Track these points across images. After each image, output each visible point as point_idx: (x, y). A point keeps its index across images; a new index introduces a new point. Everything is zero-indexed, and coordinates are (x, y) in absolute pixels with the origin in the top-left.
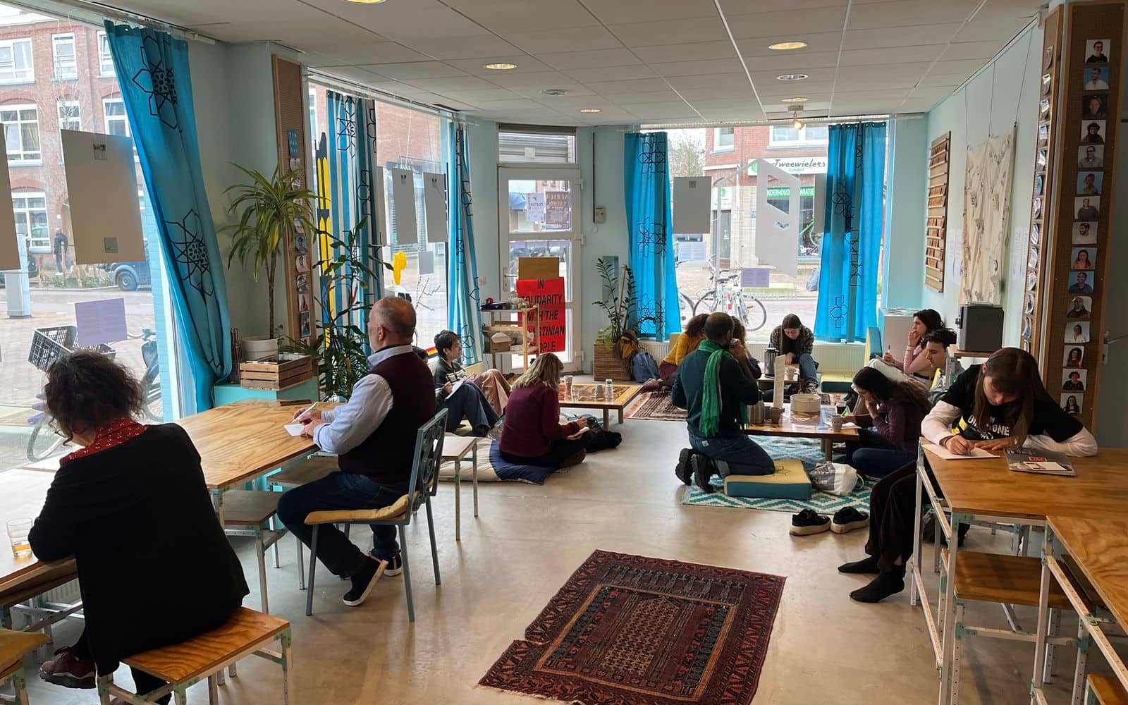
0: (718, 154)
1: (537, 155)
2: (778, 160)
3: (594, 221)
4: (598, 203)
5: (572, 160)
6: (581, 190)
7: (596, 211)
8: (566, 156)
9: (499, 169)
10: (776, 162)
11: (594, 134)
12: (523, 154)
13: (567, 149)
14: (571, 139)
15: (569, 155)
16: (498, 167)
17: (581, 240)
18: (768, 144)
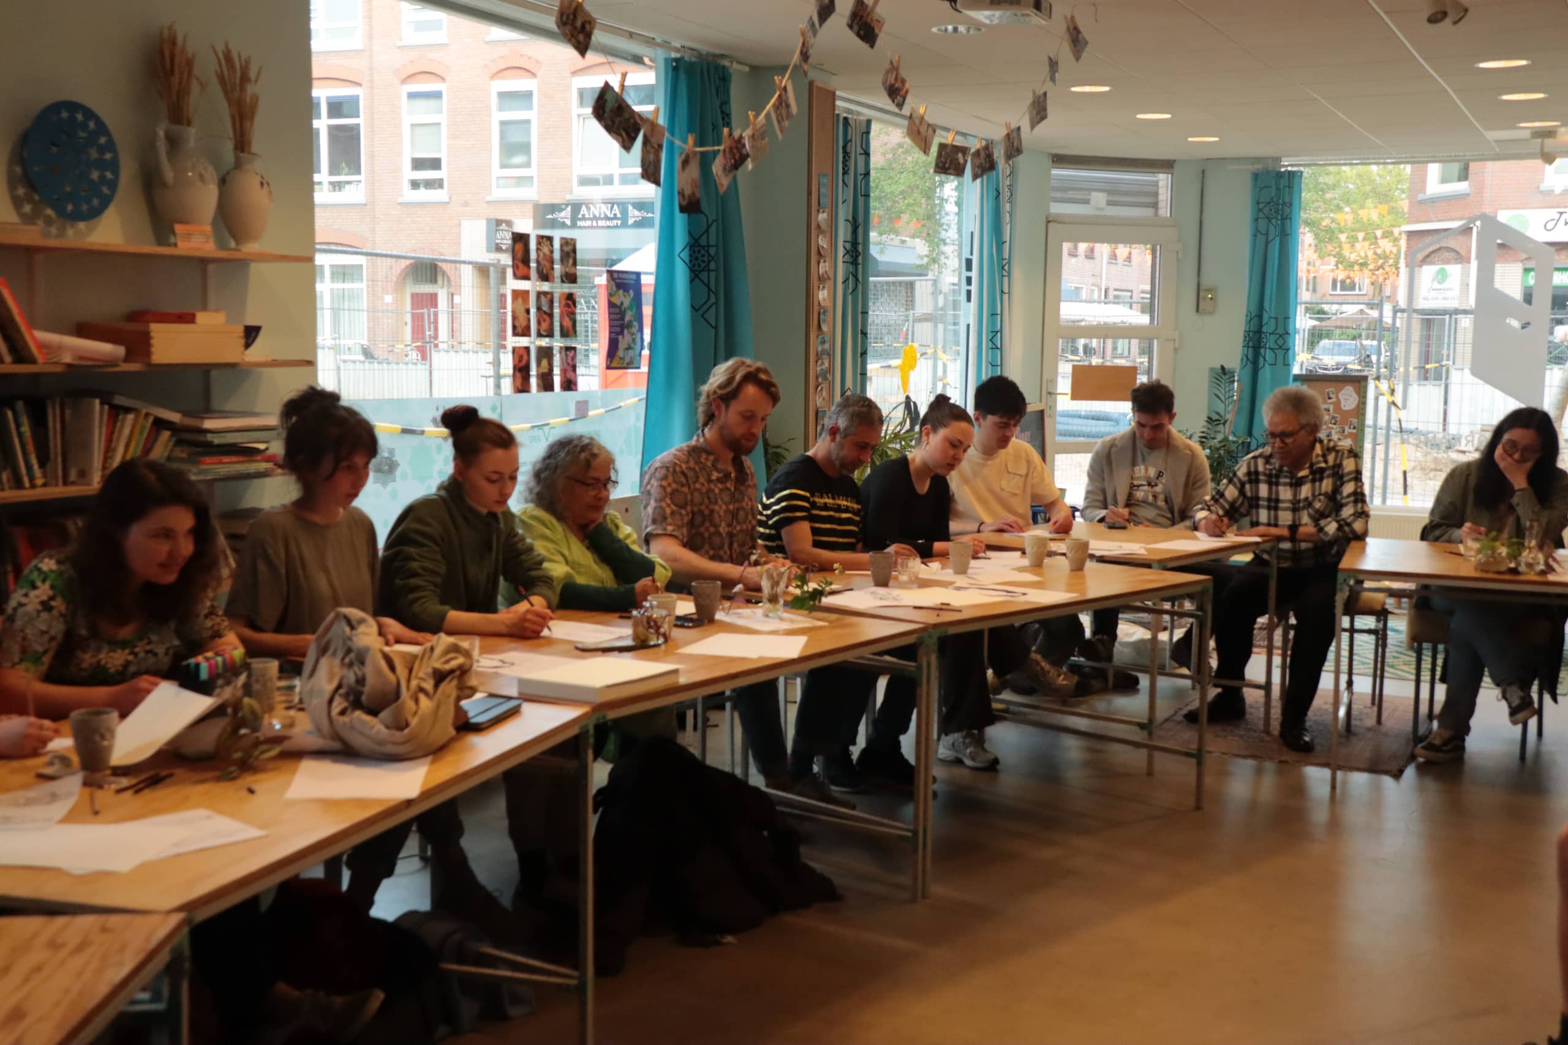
0: (1434, 200)
1: (1110, 203)
2: (1561, 213)
3: (1198, 310)
4: (1207, 281)
5: (1165, 211)
6: (1178, 260)
7: (1201, 294)
8: (1155, 205)
9: (1051, 225)
10: (1557, 216)
11: (1203, 171)
12: (1086, 202)
13: (1156, 194)
14: (1163, 180)
15: (1161, 205)
16: (1048, 222)
17: (1174, 340)
18: (1542, 181)
